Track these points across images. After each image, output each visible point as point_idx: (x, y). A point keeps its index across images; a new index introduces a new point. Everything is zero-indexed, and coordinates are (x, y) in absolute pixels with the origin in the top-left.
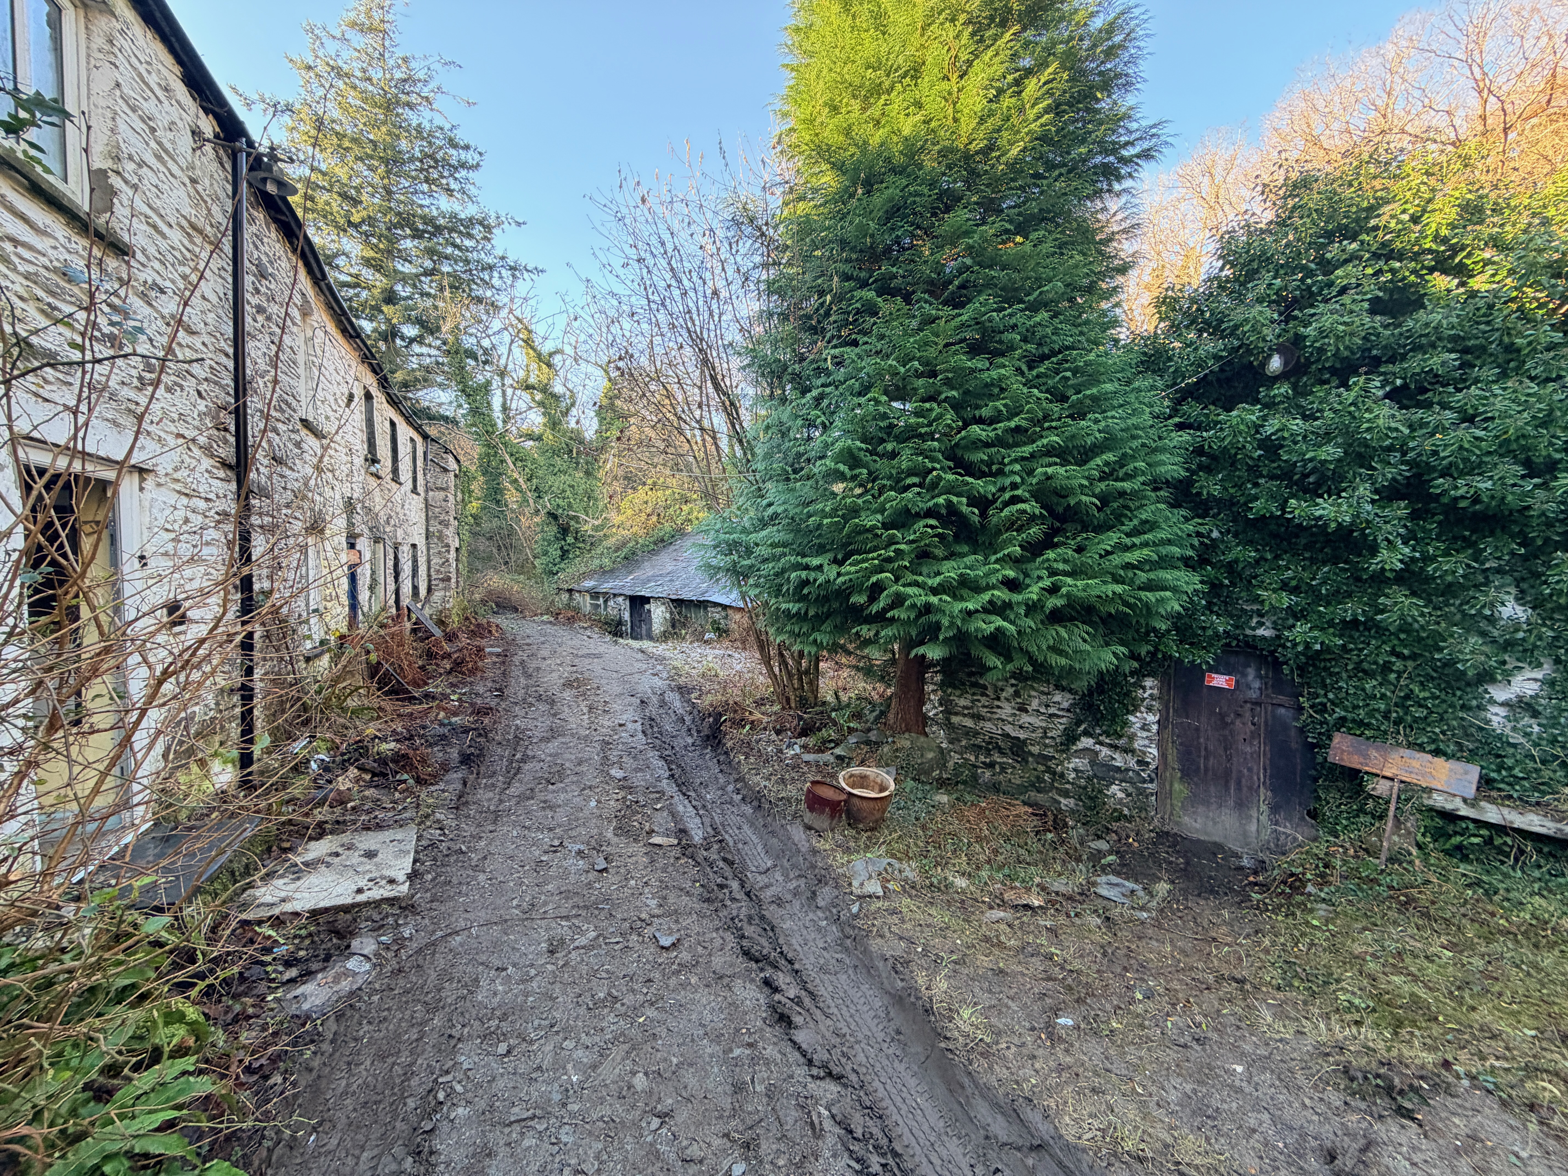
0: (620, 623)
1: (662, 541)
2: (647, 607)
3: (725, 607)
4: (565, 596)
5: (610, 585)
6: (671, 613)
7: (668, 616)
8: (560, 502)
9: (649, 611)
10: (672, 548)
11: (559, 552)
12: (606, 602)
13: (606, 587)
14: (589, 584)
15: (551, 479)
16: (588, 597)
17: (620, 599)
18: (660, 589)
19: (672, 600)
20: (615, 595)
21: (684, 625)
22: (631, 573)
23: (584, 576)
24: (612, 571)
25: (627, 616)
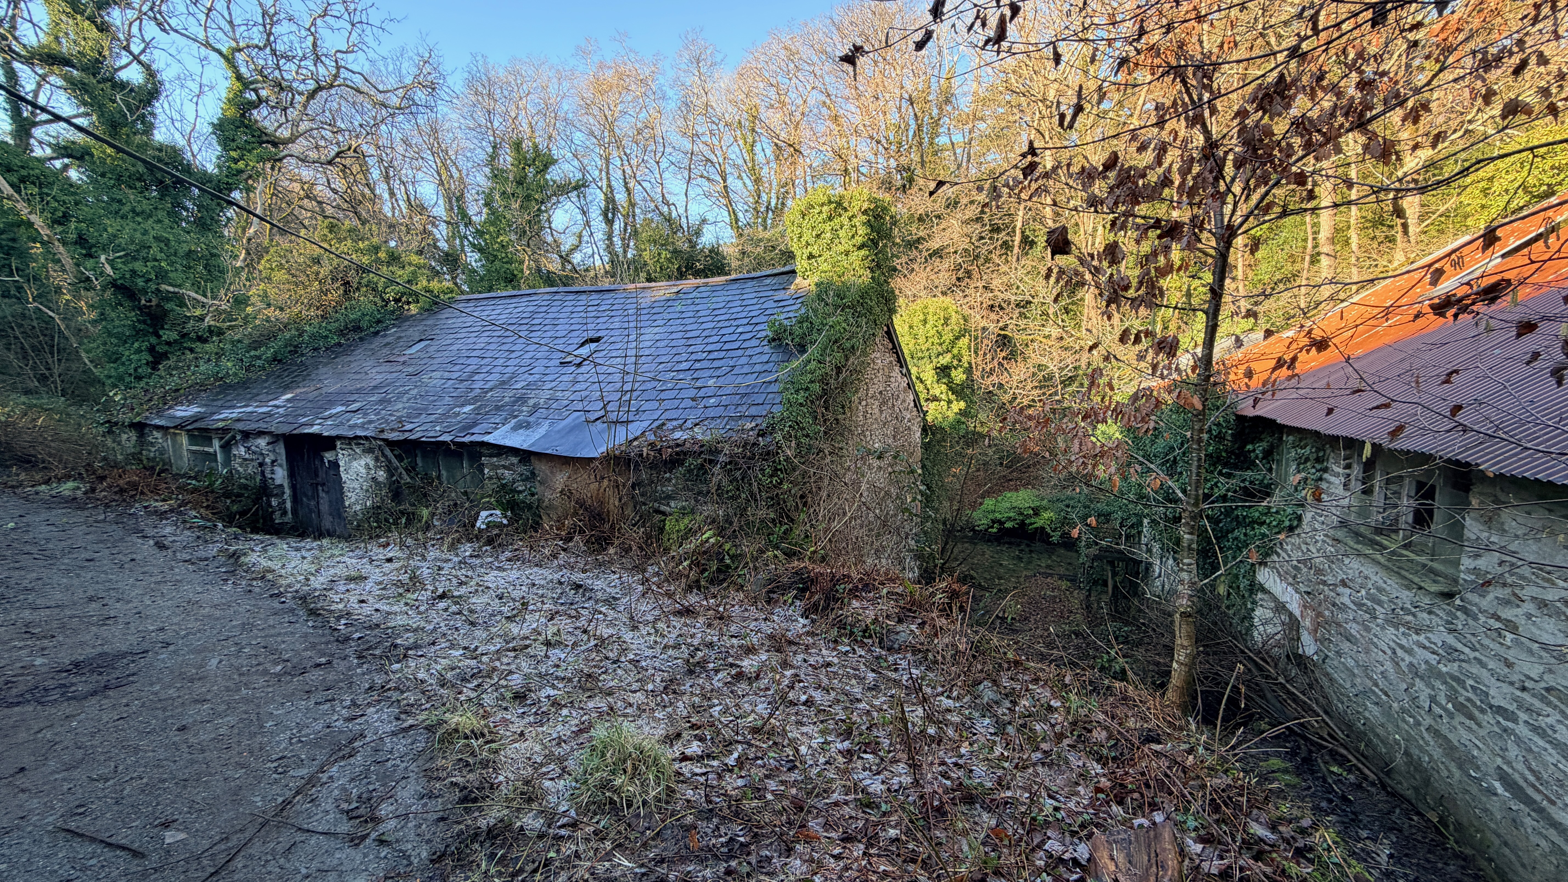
0: (265, 489)
1: (357, 329)
2: (329, 456)
3: (525, 456)
4: (128, 438)
5: (234, 413)
6: (390, 471)
7: (382, 475)
8: (138, 266)
9: (335, 465)
10: (378, 341)
11: (146, 357)
12: (226, 447)
13: (227, 415)
14: (184, 411)
15: (112, 225)
16: (184, 440)
17: (262, 442)
18: (358, 420)
19: (390, 443)
20: (247, 435)
21: (424, 498)
22: (287, 388)
23: (178, 396)
24: (244, 384)
25: (280, 476)
